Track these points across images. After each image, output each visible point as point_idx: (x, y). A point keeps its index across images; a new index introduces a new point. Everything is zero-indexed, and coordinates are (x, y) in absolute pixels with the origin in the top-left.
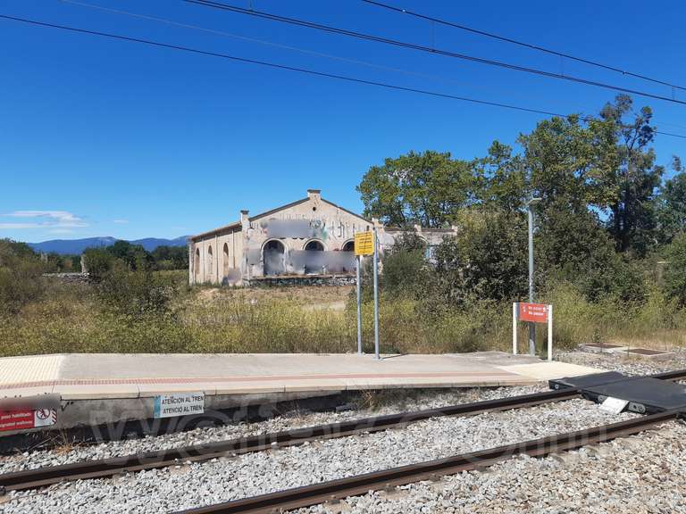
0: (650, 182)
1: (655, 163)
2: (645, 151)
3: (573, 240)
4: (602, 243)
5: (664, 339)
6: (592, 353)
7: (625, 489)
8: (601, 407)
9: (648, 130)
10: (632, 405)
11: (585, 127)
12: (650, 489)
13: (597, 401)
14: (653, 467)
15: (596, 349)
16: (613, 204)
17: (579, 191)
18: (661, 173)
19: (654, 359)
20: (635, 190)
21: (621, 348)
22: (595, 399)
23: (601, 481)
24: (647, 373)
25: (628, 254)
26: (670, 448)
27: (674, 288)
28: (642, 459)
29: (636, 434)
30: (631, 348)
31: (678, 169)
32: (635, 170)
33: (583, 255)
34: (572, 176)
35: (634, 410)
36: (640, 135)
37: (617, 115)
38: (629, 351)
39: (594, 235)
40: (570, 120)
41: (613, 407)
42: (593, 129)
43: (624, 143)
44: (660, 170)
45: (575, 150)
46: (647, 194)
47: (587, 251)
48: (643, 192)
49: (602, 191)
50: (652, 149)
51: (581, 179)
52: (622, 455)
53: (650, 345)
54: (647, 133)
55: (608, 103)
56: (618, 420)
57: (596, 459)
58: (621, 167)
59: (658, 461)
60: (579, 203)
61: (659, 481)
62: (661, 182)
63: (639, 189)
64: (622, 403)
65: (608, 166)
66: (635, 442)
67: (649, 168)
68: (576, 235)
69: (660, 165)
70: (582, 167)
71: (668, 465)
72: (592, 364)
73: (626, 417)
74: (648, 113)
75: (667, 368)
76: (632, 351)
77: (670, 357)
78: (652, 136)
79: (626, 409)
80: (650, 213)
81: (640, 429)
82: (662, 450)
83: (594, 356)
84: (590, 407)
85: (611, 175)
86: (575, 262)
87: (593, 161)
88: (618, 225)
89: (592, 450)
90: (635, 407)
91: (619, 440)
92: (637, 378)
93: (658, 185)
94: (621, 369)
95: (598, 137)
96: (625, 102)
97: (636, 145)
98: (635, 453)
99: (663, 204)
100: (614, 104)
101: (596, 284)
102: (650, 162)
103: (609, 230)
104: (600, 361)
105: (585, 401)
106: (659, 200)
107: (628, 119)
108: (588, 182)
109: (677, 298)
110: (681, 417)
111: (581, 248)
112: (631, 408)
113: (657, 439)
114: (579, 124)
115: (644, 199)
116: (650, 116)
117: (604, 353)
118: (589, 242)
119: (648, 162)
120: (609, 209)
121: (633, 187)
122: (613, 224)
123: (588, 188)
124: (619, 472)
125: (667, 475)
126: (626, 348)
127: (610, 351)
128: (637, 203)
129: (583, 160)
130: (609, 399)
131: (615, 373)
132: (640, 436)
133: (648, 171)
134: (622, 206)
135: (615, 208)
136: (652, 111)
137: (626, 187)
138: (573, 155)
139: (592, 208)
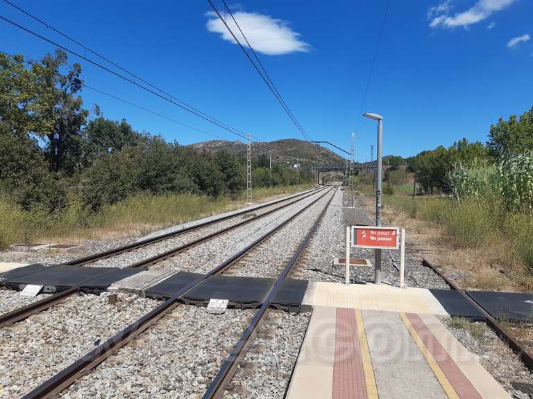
0: (78, 121)
1: (83, 107)
2: (75, 97)
3: (12, 160)
4: (37, 164)
5: (79, 236)
6: (21, 252)
7: (32, 355)
8: (22, 293)
9: (78, 81)
10: (46, 287)
11: (29, 69)
12: (51, 348)
13: (18, 290)
14: (56, 332)
15: (25, 248)
16: (49, 133)
17: (22, 120)
18: (86, 115)
19: (69, 251)
20: (67, 125)
21: (44, 245)
22: (17, 288)
23: (12, 354)
24: (63, 262)
25: (59, 174)
26: (70, 315)
27: (88, 198)
28: (48, 328)
29: (46, 310)
30: (52, 245)
31: (98, 114)
32: (67, 109)
33: (22, 172)
34: (16, 107)
35: (47, 291)
36: (72, 84)
37: (55, 64)
38: (50, 247)
39: (32, 157)
40: (16, 58)
41: (31, 292)
42: (35, 71)
43: (60, 88)
44: (86, 114)
45: (20, 86)
46: (76, 129)
47: (25, 169)
48: (73, 127)
49: (41, 122)
50: (80, 97)
51: (24, 110)
52: (33, 328)
53: (67, 241)
54: (77, 84)
55: (49, 54)
56: (34, 301)
57: (11, 337)
58: (57, 106)
59: (60, 326)
60: (22, 130)
61: (58, 341)
62: (86, 122)
63: (70, 125)
64: (38, 288)
65: (46, 103)
66: (44, 316)
67: (78, 110)
68: (17, 156)
69: (85, 109)
70: (25, 100)
71: (67, 327)
72: (19, 260)
73: (40, 297)
74: (78, 69)
75: (77, 257)
76: (52, 247)
77: (81, 248)
78: (80, 86)
79: (41, 292)
80: (78, 143)
81: (50, 306)
82: (64, 318)
83: (22, 254)
84: (12, 295)
85: (50, 111)
86: (14, 177)
87: (34, 97)
88: (53, 152)
89: (7, 330)
90: (48, 289)
91: (32, 317)
92: (54, 266)
93: (84, 124)
94: (44, 261)
95: (40, 79)
96: (62, 56)
97: (69, 91)
98: (43, 324)
99: (86, 138)
100: (54, 56)
101: (28, 195)
102: (79, 106)
103: (45, 154)
104: (27, 256)
105: (8, 292)
106: (84, 135)
107: (64, 70)
108: (29, 113)
109: (90, 206)
110: (80, 290)
111: (20, 167)
112: (45, 290)
113: (62, 310)
114: (24, 64)
115: (74, 133)
116: (79, 71)
117: (31, 251)
118: (26, 162)
119: (77, 105)
120: (46, 138)
121: (66, 123)
122: (50, 150)
123: (30, 119)
124: (29, 343)
125: (65, 335)
126: (48, 245)
127: (36, 248)
128: (68, 136)
129: (26, 95)
130: (28, 286)
131: (38, 264)
132: (50, 310)
133: (77, 113)
134: (57, 136)
135: (51, 137)
136: (82, 68)
137: (60, 122)
138: (18, 89)
139: (32, 135)
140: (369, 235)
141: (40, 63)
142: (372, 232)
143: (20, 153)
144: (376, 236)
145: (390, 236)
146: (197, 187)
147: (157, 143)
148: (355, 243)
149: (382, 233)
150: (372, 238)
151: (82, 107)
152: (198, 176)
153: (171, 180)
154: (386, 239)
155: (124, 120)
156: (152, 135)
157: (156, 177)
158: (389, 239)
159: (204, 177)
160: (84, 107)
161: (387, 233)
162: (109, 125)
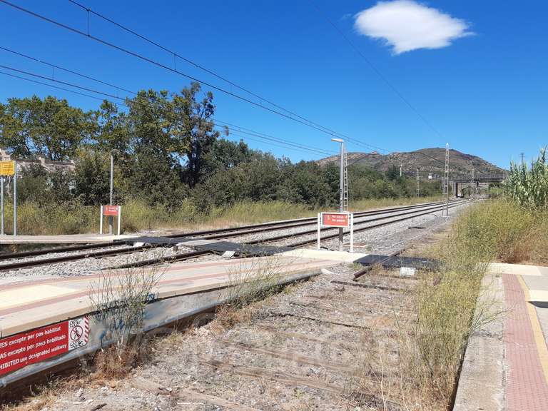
2: (208, 121)
3: (153, 174)
9: (211, 107)
11: (171, 100)
13: (133, 245)
17: (165, 143)
31: (228, 135)
34: (162, 132)
36: (207, 110)
37: (192, 94)
40: (161, 93)
43: (196, 113)
44: (217, 135)
46: (209, 149)
48: (207, 147)
49: (180, 145)
50: (212, 120)
51: (168, 134)
54: (210, 109)
58: (193, 129)
62: (217, 141)
63: (204, 145)
64: (142, 244)
65: (184, 129)
67: (210, 132)
69: (217, 130)
74: (211, 96)
78: (213, 111)
87: (175, 124)
88: (191, 168)
95: (179, 108)
96: (196, 87)
97: (204, 116)
100: (190, 87)
102: (211, 128)
105: (128, 246)
108: (172, 137)
114: (167, 97)
115: (207, 152)
116: (212, 98)
121: (201, 144)
122: (188, 167)
123: (171, 142)
130: (137, 243)
133: (210, 134)
134: (194, 156)
135: (190, 156)
136: (213, 95)
137: (197, 144)
138: (164, 118)
139: (175, 155)
140: (331, 218)
141: (181, 95)
142: (333, 216)
143: (160, 170)
144: (336, 219)
145: (344, 219)
146: (300, 197)
147: (268, 159)
148: (323, 224)
149: (339, 217)
150: (333, 220)
151: (213, 129)
152: (302, 187)
153: (275, 191)
154: (341, 221)
155: (242, 140)
156: (264, 152)
157: (263, 188)
158: (344, 221)
159: (307, 188)
160: (216, 128)
161: (342, 217)
162: (230, 145)
